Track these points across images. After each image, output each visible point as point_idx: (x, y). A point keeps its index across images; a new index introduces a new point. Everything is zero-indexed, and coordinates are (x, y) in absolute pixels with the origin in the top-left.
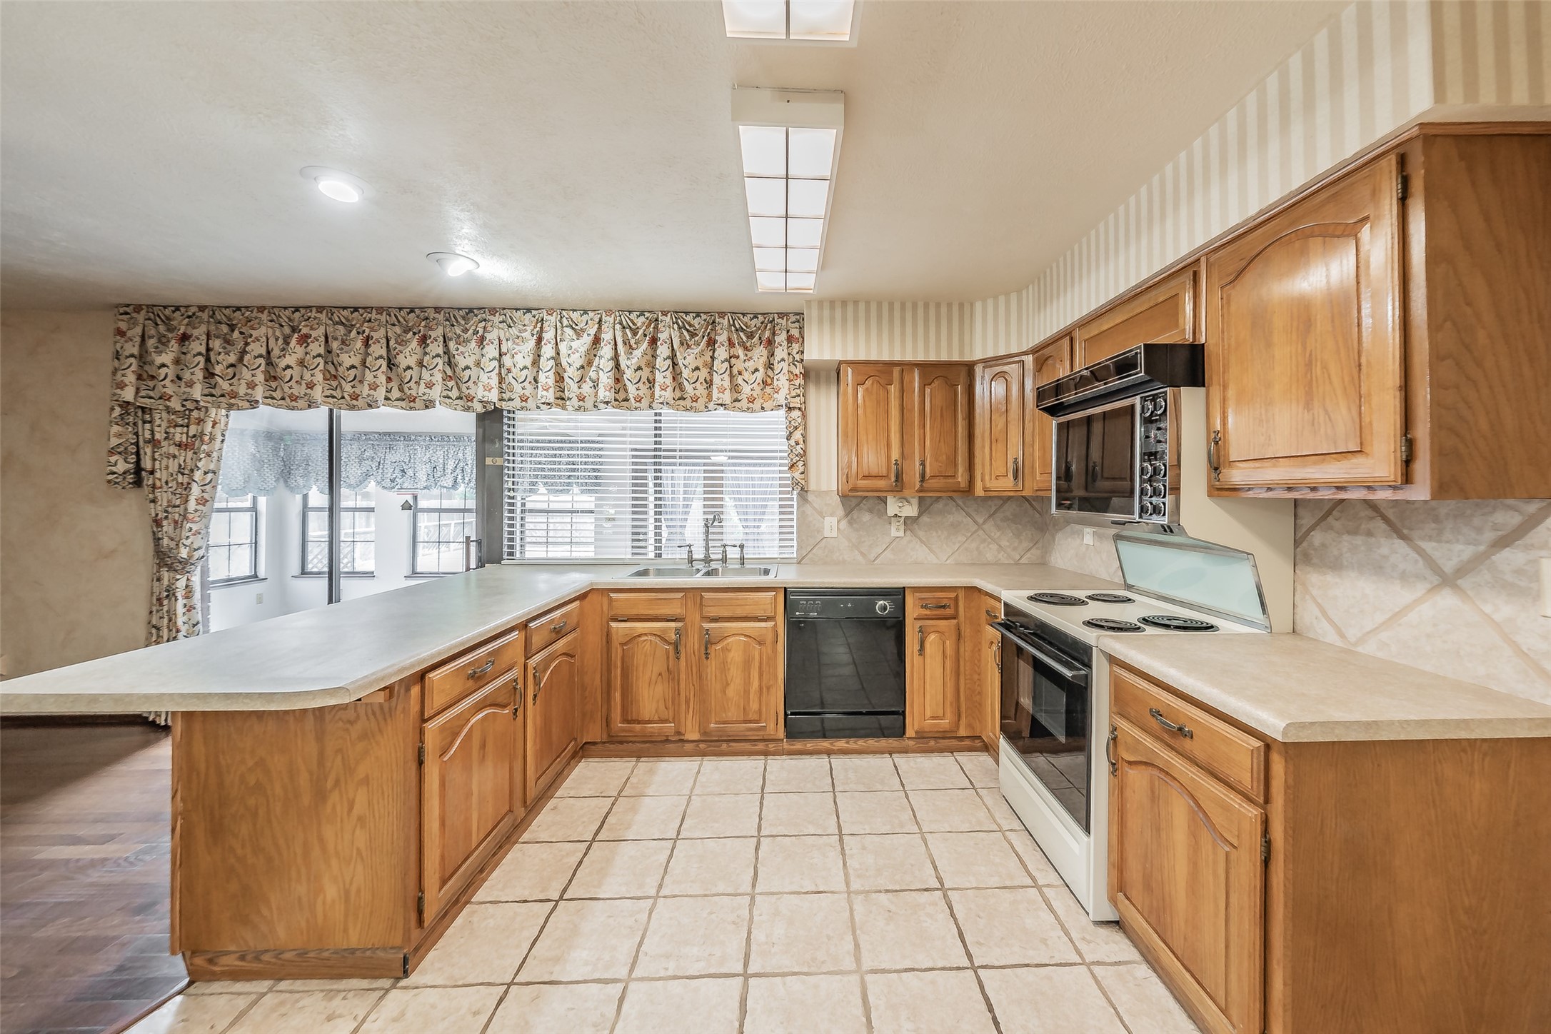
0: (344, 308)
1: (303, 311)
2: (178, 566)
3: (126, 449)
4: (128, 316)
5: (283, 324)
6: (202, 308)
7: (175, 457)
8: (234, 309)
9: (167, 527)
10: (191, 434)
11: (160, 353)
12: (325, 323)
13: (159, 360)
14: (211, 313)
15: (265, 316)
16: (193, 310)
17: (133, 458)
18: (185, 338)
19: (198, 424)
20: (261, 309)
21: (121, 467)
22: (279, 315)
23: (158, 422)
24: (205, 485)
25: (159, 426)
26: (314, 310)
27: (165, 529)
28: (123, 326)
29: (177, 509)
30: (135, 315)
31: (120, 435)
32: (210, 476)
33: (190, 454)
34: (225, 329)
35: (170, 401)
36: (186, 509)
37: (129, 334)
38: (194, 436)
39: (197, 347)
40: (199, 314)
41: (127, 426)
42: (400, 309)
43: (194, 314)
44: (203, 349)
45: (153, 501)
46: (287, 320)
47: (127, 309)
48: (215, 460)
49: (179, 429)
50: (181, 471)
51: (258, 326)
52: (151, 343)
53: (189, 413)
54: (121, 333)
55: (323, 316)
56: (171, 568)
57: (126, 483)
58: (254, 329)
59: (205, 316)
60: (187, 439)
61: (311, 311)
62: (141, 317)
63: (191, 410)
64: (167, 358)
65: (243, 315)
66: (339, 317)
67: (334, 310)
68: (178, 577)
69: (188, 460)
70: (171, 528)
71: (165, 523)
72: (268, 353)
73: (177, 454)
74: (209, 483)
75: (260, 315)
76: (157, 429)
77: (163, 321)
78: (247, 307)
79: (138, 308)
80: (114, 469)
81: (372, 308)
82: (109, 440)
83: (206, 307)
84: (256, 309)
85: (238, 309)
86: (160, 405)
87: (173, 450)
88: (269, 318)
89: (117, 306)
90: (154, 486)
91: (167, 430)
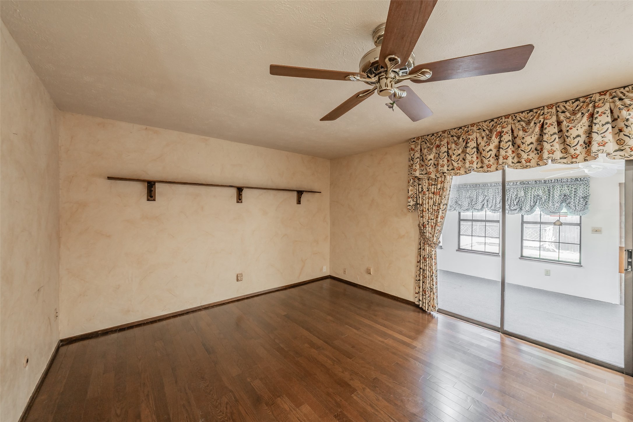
0: (522, 112)
1: (495, 120)
2: (433, 245)
3: (414, 196)
4: (415, 142)
5: (485, 129)
6: (444, 132)
7: (431, 198)
8: (458, 128)
9: (429, 229)
10: (438, 188)
11: (430, 154)
12: (511, 123)
13: (429, 157)
14: (448, 133)
15: (475, 128)
16: (440, 133)
17: (415, 200)
18: (438, 146)
19: (441, 183)
20: (473, 125)
21: (412, 203)
22: (482, 125)
23: (424, 184)
24: (443, 210)
25: (425, 186)
26: (503, 118)
27: (427, 229)
28: (413, 147)
29: (433, 221)
30: (417, 141)
31: (412, 190)
32: (445, 206)
33: (438, 197)
34: (455, 139)
35: (431, 175)
36: (436, 221)
37: (416, 149)
38: (440, 189)
39: (444, 149)
40: (444, 134)
41: (414, 187)
42: (566, 102)
43: (441, 135)
44: (446, 150)
45: (422, 217)
46: (487, 127)
47: (414, 140)
48: (447, 199)
49: (433, 186)
50: (434, 204)
51: (472, 133)
52: (425, 151)
53: (437, 179)
54: (412, 149)
55: (510, 120)
56: (430, 245)
57: (413, 210)
58: (470, 135)
59: (446, 135)
60: (437, 190)
61: (502, 119)
62: (419, 142)
63: (438, 178)
64: (432, 156)
65: (463, 130)
66: (520, 118)
67: (516, 115)
68: (433, 250)
69: (437, 200)
70: (430, 229)
71: (427, 226)
72: (478, 145)
73: (432, 197)
74: (445, 209)
75: (472, 128)
76: (424, 187)
77: (428, 141)
78: (465, 126)
79: (418, 138)
80: (410, 204)
81: (544, 107)
82: (408, 193)
83: (446, 131)
84: (470, 126)
85: (460, 128)
86: (426, 177)
87: (431, 195)
88: (477, 128)
89: (410, 139)
90: (423, 211)
91: (428, 187)
